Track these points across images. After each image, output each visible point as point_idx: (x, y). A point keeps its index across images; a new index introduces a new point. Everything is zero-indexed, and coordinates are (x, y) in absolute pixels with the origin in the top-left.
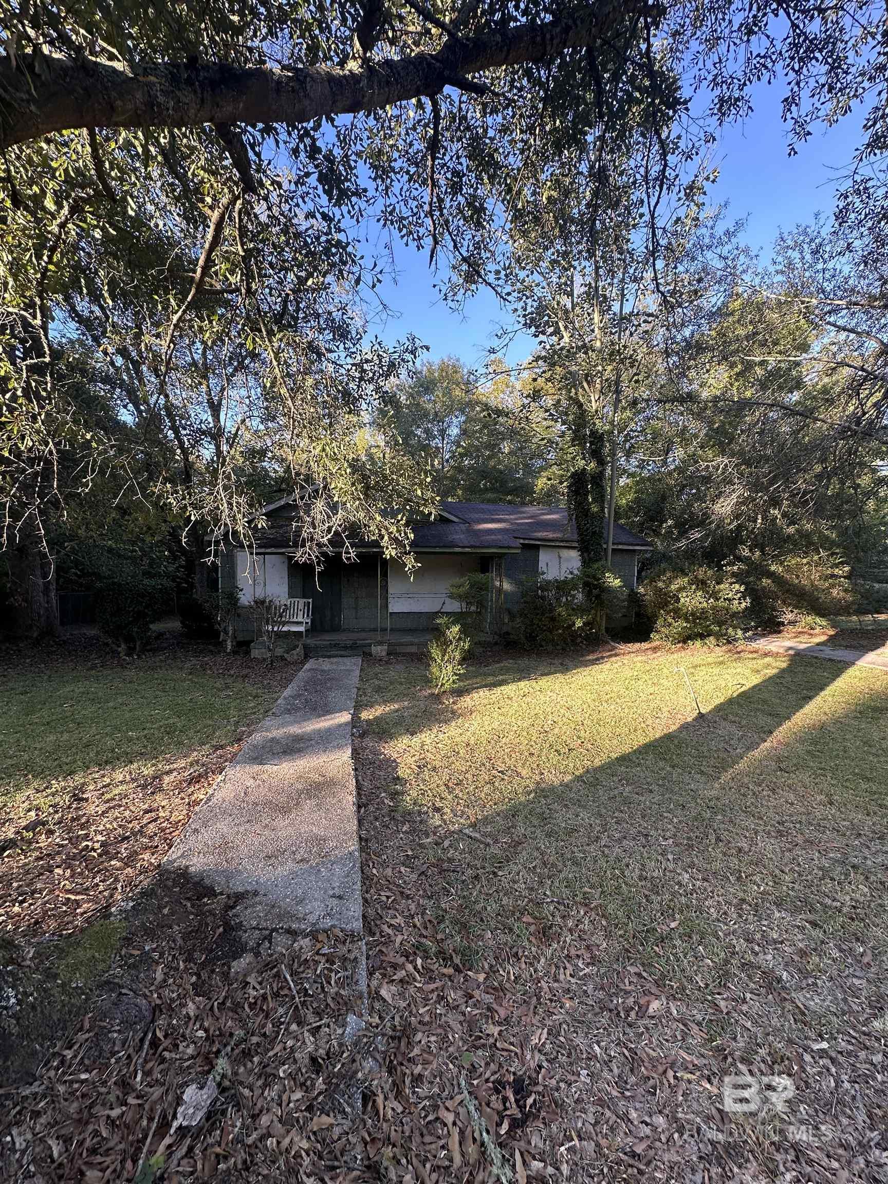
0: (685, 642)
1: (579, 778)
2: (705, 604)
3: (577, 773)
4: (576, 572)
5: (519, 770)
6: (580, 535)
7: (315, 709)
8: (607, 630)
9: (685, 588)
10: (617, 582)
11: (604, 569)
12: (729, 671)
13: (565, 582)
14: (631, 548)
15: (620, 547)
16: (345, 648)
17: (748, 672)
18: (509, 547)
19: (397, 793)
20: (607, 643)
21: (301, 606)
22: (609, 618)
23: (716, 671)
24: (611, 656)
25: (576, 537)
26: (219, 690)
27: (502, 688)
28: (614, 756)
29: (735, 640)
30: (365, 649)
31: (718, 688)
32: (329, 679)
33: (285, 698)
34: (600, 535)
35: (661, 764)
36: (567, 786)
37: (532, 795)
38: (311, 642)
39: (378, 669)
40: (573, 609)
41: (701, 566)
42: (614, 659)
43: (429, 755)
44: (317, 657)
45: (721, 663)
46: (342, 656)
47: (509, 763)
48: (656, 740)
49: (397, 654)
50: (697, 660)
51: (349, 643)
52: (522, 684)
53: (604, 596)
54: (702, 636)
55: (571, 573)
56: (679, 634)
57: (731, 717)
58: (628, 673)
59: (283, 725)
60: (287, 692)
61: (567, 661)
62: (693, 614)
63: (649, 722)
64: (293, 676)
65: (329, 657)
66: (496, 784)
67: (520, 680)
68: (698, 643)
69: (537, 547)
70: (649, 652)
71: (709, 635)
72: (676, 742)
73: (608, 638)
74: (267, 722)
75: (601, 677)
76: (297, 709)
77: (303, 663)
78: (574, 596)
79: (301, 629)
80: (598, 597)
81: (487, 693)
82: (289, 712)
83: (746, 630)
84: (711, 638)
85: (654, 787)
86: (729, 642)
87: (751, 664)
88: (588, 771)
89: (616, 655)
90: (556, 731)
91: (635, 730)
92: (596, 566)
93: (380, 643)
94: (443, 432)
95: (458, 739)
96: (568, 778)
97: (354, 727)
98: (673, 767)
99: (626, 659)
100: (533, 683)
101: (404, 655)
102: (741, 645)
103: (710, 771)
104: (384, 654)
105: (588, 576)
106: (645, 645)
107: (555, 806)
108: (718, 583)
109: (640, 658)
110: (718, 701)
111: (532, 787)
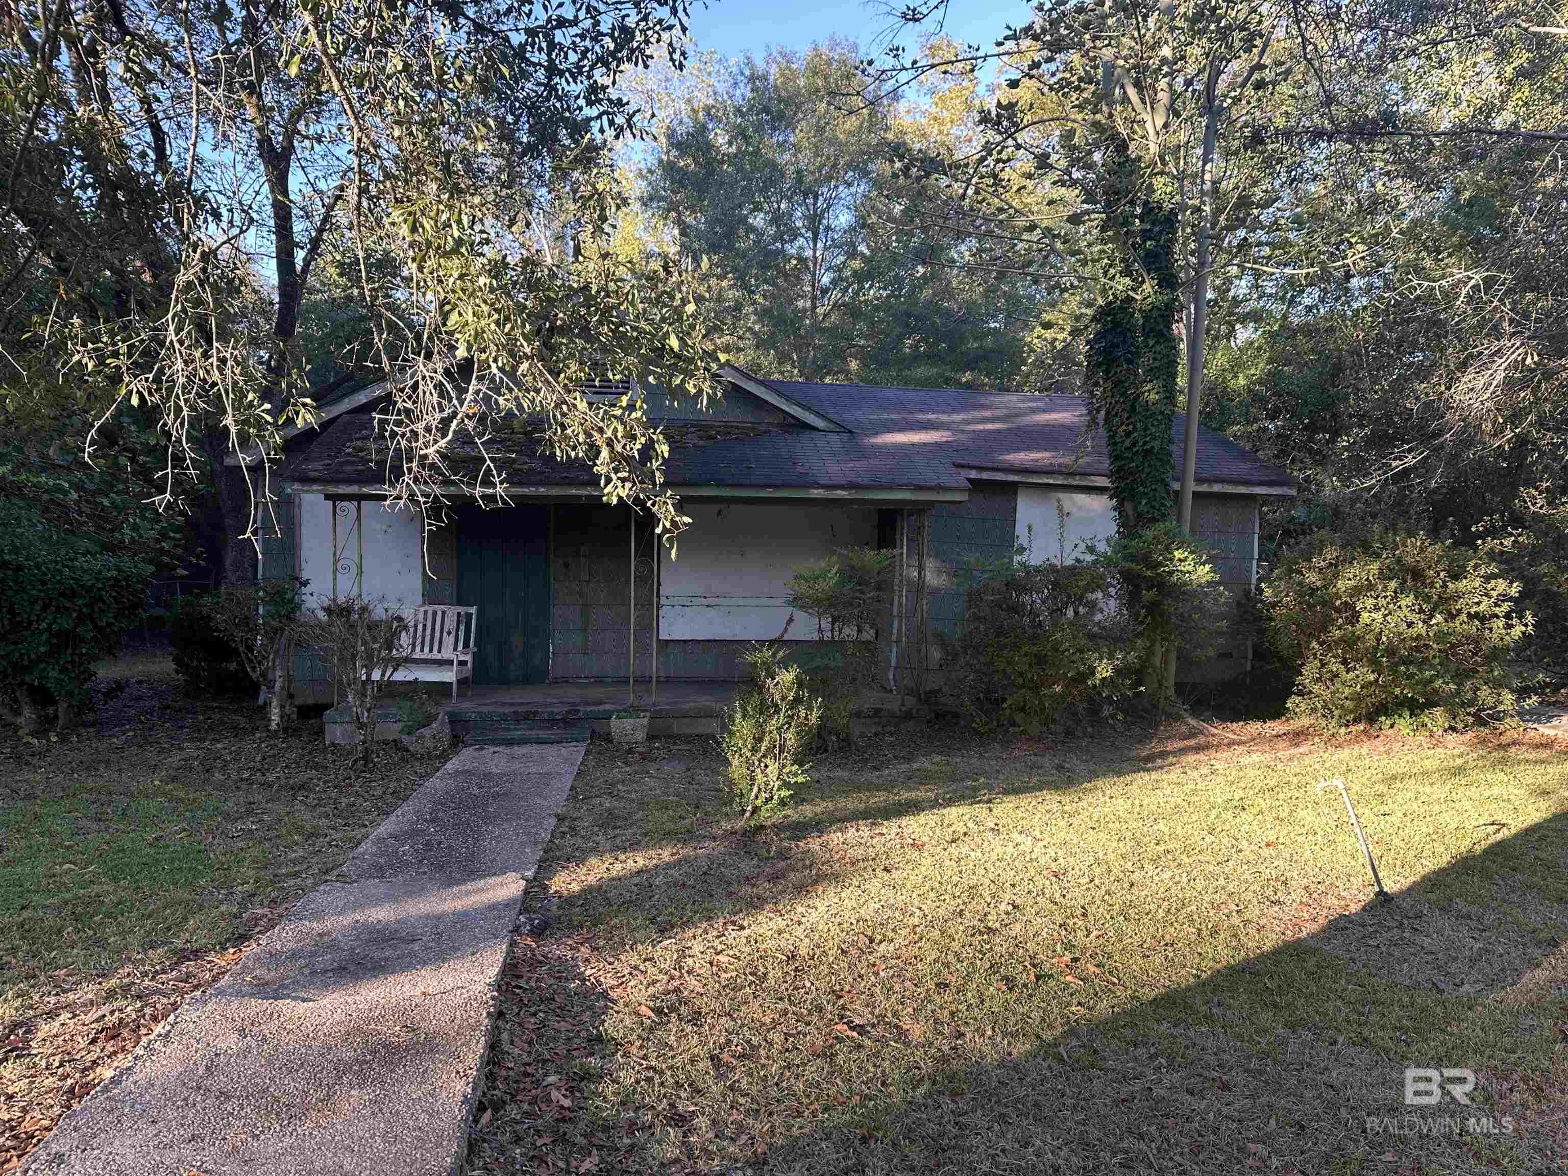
0: (1371, 718)
1: (1048, 1050)
2: (1420, 628)
3: (1047, 1036)
4: (1102, 547)
5: (906, 1023)
6: (1115, 457)
7: (442, 867)
8: (1180, 688)
9: (1371, 587)
10: (1203, 573)
11: (1170, 542)
12: (1473, 792)
13: (1073, 571)
14: (1242, 490)
15: (1216, 488)
16: (552, 722)
17: (1517, 793)
18: (939, 488)
19: (587, 1076)
20: (1178, 718)
21: (450, 624)
22: (1184, 660)
23: (1439, 792)
24: (1184, 751)
25: (1106, 464)
26: (227, 817)
27: (904, 821)
28: (1147, 994)
29: (1498, 717)
30: (596, 726)
31: (1439, 832)
32: (496, 796)
33: (379, 840)
34: (1164, 458)
35: (1265, 1017)
36: (1016, 1067)
37: (922, 1090)
38: (469, 707)
39: (618, 772)
40: (1091, 636)
41: (1411, 534)
42: (1191, 758)
43: (692, 982)
44: (481, 744)
45: (1457, 772)
46: (541, 742)
47: (883, 1004)
48: (1262, 957)
49: (672, 738)
50: (1398, 765)
51: (560, 710)
52: (952, 812)
53: (1169, 606)
54: (1415, 708)
55: (1091, 550)
56: (1357, 698)
57: (1460, 905)
58: (1219, 792)
59: (358, 905)
60: (387, 826)
61: (1073, 762)
62: (1391, 651)
63: (1253, 913)
64: (413, 786)
65: (510, 743)
66: (841, 1058)
67: (950, 803)
68: (1404, 724)
69: (1010, 490)
70: (1281, 744)
71: (1430, 704)
72: (1311, 963)
73: (1182, 709)
74: (320, 898)
75: (1151, 801)
76: (401, 865)
77: (444, 758)
78: (1093, 606)
79: (449, 676)
80: (1153, 608)
81: (865, 832)
82: (379, 871)
83: (1523, 693)
84: (1438, 711)
85: (1238, 1077)
86: (1480, 721)
87: (1534, 775)
88: (1072, 1032)
89: (1198, 749)
90: (1017, 929)
91: (1214, 933)
92: (1149, 534)
93: (634, 711)
94: (815, 221)
95: (769, 944)
96: (1021, 1048)
97: (524, 910)
98: (1292, 1027)
99: (1220, 760)
100: (980, 810)
101: (687, 739)
102: (1511, 728)
103: (1384, 1038)
104: (640, 736)
105: (1132, 558)
106: (1274, 727)
107: (978, 1119)
108: (1456, 577)
109: (1256, 757)
110: (1430, 865)
111: (927, 1066)
